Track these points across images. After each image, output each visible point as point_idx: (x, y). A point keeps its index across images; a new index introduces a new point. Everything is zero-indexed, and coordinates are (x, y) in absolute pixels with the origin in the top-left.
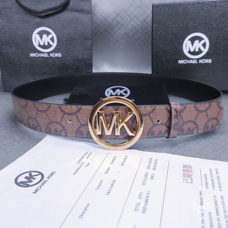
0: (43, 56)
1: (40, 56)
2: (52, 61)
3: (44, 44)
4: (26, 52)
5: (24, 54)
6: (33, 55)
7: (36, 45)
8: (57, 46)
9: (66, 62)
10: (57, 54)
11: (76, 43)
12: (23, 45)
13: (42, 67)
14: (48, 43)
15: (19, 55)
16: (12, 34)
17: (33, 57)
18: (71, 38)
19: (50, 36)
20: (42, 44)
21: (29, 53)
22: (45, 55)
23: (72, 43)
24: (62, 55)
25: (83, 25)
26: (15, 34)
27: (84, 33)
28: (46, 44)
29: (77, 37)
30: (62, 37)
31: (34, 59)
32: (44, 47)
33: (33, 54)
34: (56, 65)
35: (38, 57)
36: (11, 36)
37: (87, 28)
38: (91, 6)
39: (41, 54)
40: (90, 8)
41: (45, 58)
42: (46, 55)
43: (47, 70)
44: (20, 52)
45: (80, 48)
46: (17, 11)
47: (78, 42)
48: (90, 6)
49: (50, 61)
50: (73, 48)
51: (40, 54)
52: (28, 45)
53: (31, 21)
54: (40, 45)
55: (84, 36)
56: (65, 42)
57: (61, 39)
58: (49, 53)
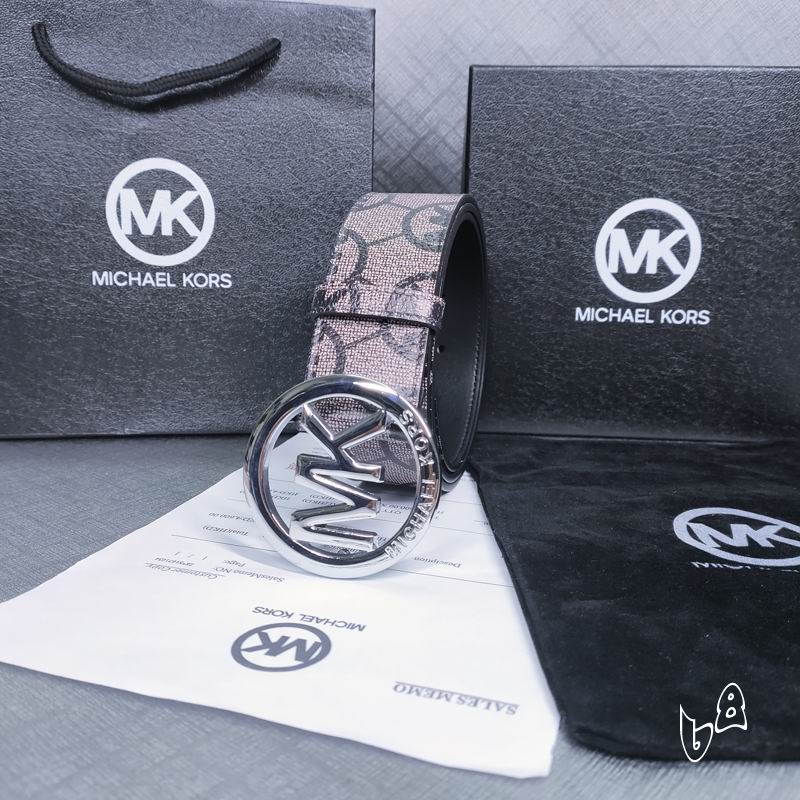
0: (152, 282)
1: (135, 283)
2: (190, 306)
3: (158, 229)
4: (73, 267)
5: (65, 273)
6: (103, 278)
7: (120, 234)
8: (214, 239)
9: (253, 314)
10: (211, 275)
11: (299, 230)
12: (59, 232)
13: (142, 331)
14: (176, 225)
15: (41, 279)
16: (13, 186)
17: (104, 287)
18: (281, 206)
19: (187, 198)
20: (147, 229)
21: (89, 270)
22: (158, 280)
23: (283, 230)
24: (233, 279)
25: (335, 150)
26: (24, 181)
27: (336, 186)
28: (167, 231)
29: (306, 204)
30: (241, 204)
31: (109, 297)
32: (157, 243)
33: (105, 274)
34: (204, 324)
35: (127, 287)
36: (9, 193)
37: (352, 165)
38: (374, 70)
39: (143, 277)
40: (370, 79)
41: (156, 293)
42: (161, 281)
43: (163, 345)
44: (47, 265)
45: (316, 249)
46: (41, 81)
47: (311, 227)
48: (368, 70)
49: (182, 307)
50: (284, 252)
51: (135, 275)
52: (83, 235)
53: (104, 128)
54: (136, 237)
55: (335, 201)
56: (250, 224)
57: (237, 209)
58: (177, 272)
